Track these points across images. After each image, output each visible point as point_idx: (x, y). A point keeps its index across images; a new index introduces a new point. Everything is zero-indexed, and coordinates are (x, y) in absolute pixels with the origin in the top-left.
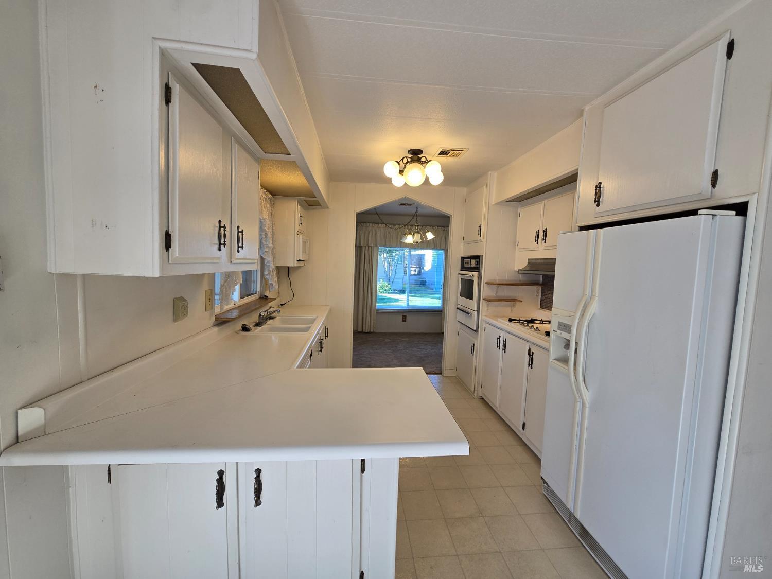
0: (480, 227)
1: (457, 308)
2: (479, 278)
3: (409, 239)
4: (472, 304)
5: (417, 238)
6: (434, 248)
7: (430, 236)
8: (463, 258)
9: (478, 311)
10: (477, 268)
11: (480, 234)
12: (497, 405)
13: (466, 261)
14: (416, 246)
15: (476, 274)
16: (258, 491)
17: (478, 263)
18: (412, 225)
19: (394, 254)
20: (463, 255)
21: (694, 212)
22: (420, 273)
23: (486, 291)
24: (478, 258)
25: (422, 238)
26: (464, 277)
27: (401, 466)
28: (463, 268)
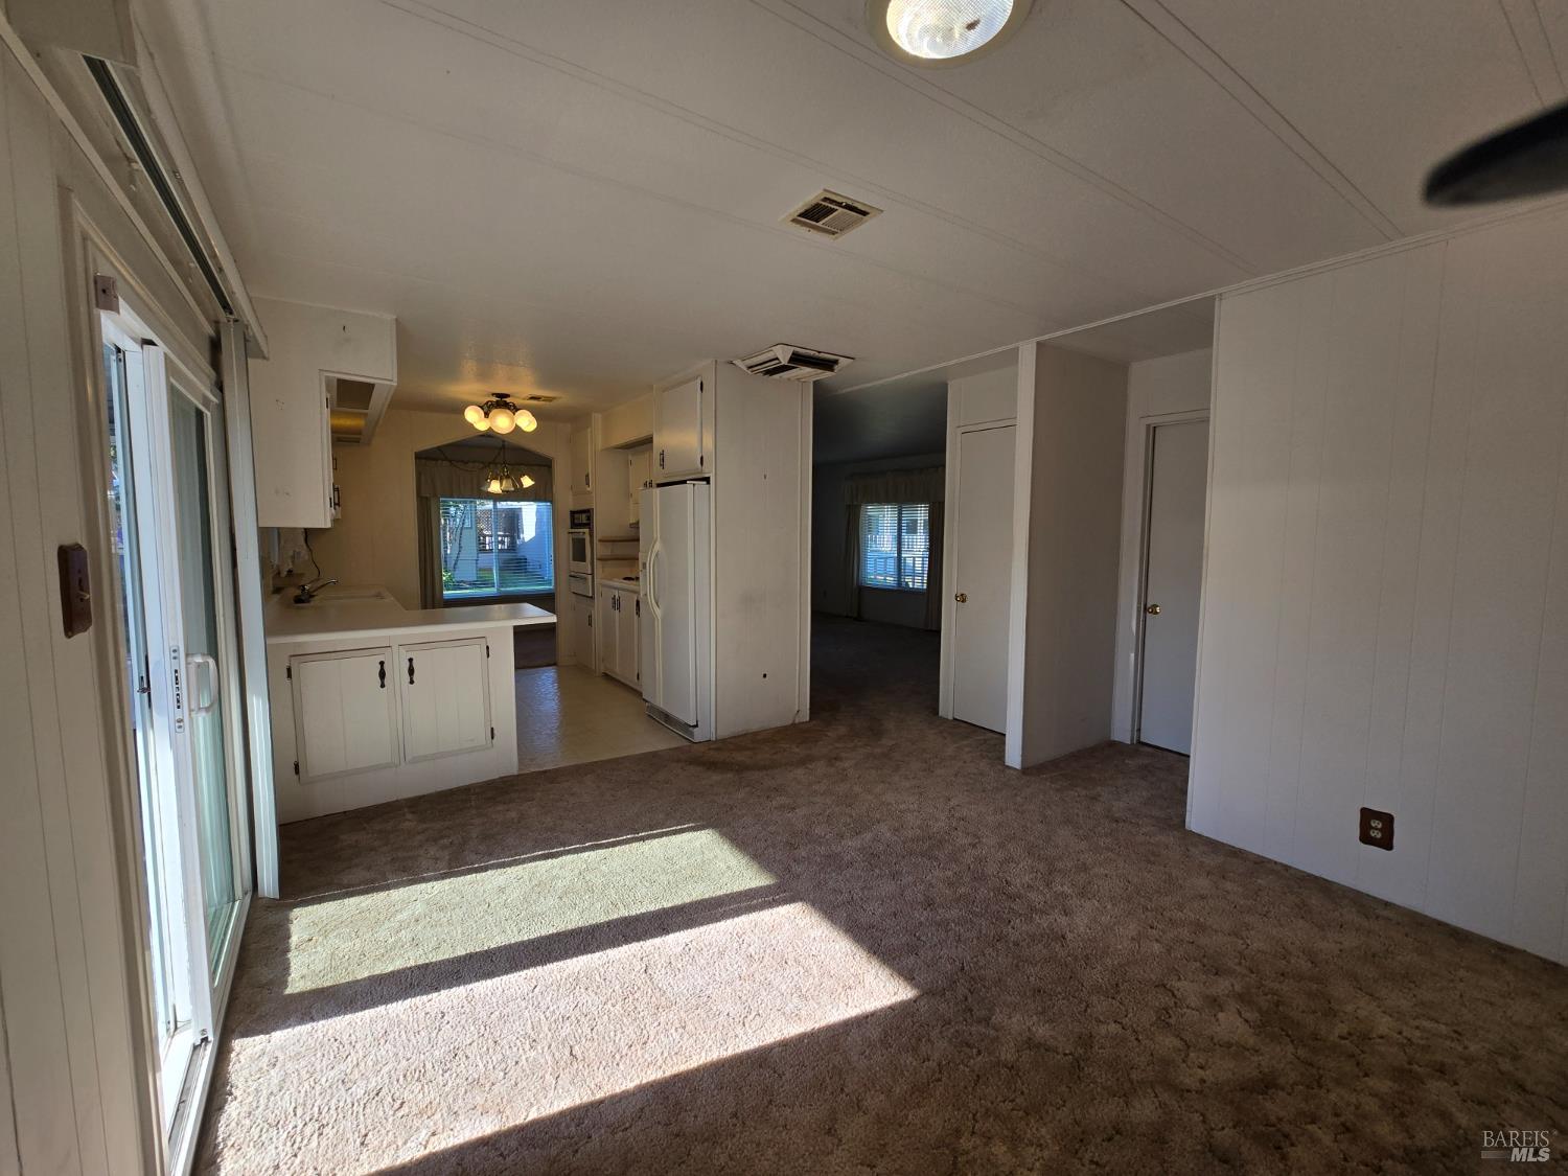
0: (587, 476)
1: (571, 576)
2: (591, 535)
3: (495, 487)
4: (586, 566)
5: (507, 485)
6: (536, 499)
7: (527, 482)
8: (573, 513)
9: (592, 574)
10: (589, 525)
11: (588, 484)
12: (617, 669)
13: (576, 516)
14: (506, 496)
15: (587, 530)
16: (411, 671)
17: (589, 518)
18: (496, 464)
19: (452, 509)
20: (572, 508)
21: (684, 482)
22: (513, 547)
23: (601, 550)
24: (588, 512)
25: (514, 486)
26: (576, 536)
27: (515, 633)
28: (574, 525)
